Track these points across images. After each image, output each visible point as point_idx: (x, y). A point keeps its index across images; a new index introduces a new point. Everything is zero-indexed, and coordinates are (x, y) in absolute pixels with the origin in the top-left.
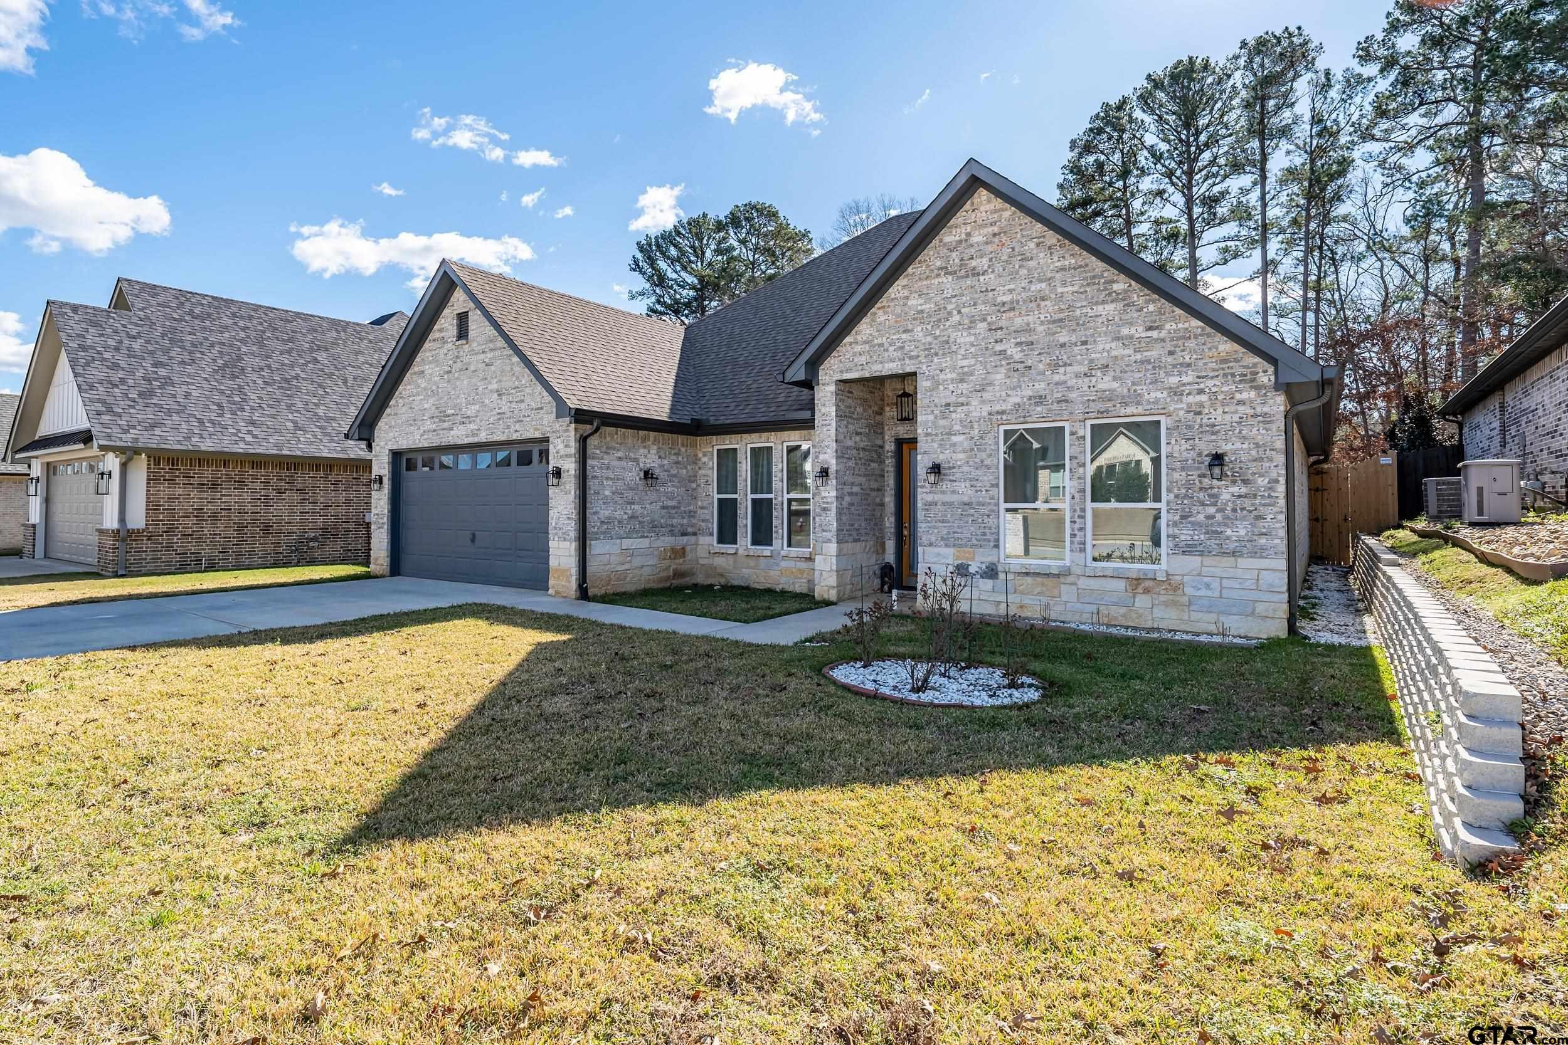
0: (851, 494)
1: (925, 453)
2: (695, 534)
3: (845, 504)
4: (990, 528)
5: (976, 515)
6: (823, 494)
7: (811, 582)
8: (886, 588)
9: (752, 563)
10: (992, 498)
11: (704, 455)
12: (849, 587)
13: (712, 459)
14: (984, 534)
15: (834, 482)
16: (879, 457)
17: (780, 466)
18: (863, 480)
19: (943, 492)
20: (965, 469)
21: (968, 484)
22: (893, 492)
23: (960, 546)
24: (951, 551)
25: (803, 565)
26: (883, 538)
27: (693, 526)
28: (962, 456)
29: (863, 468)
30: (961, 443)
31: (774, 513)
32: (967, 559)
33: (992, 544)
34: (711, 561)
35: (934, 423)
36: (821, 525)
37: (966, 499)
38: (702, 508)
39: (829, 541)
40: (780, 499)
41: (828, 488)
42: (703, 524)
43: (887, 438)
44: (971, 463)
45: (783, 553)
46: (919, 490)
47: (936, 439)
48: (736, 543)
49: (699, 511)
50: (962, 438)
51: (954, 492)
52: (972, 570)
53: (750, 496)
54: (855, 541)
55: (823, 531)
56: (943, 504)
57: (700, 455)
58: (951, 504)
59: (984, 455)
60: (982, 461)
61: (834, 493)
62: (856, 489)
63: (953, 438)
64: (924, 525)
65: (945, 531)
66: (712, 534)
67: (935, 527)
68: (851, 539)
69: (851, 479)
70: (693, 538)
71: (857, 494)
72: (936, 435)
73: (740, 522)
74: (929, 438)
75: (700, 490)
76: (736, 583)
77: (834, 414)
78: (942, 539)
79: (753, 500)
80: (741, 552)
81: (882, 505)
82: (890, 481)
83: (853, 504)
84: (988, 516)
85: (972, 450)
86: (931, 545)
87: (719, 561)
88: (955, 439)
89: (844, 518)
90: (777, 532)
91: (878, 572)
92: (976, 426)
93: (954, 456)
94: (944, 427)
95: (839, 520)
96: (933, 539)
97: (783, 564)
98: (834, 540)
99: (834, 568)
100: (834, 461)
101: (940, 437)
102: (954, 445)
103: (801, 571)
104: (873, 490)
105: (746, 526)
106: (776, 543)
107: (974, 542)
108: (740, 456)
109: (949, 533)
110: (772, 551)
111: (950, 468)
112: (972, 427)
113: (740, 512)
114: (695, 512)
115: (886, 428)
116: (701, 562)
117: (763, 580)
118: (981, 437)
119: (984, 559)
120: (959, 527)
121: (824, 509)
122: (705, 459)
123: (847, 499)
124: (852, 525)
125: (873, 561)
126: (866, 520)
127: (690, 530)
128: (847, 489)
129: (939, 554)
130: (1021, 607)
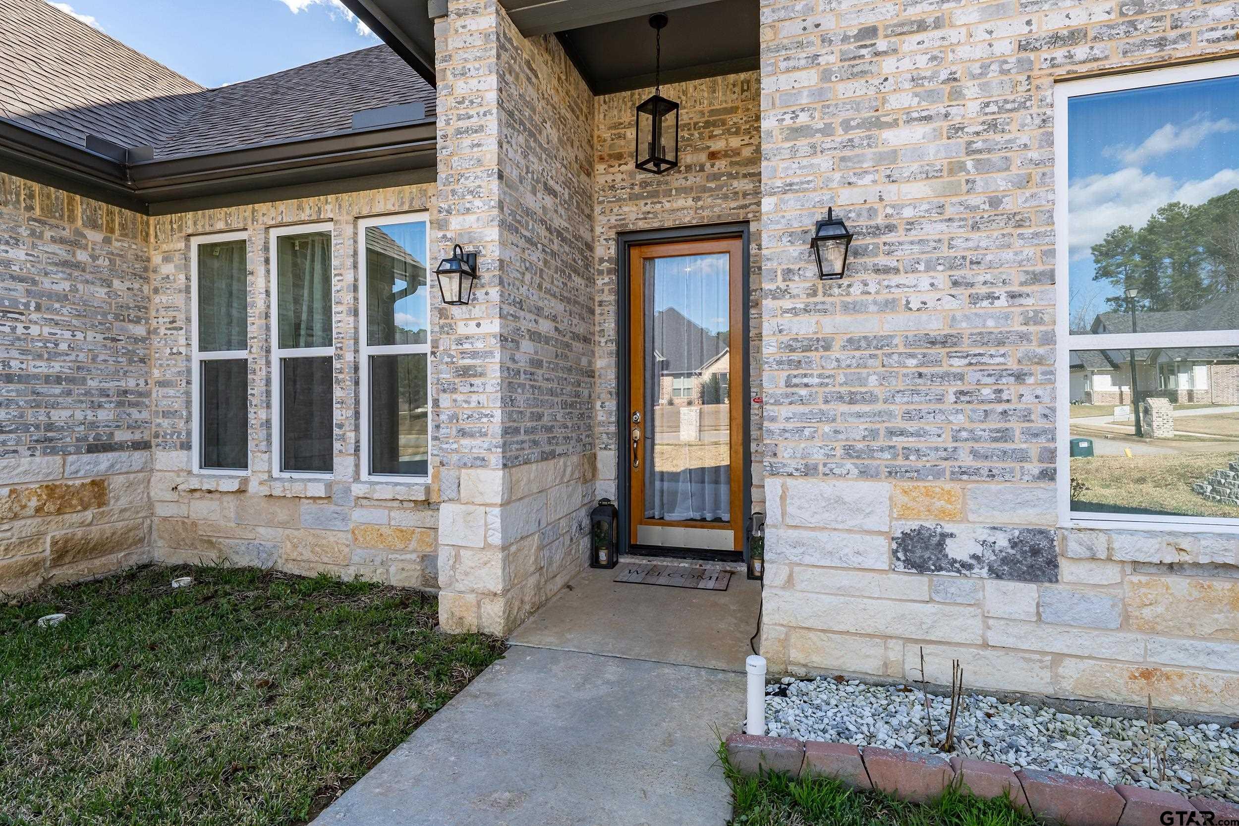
0: (535, 336)
1: (788, 188)
2: (143, 446)
3: (523, 363)
4: (1026, 417)
5: (972, 376)
6: (462, 329)
7: (428, 560)
8: (603, 556)
9: (282, 513)
10: (1035, 319)
11: (167, 259)
12: (532, 581)
13: (187, 267)
14: (1004, 435)
15: (494, 293)
16: (587, 266)
17: (349, 277)
18: (559, 307)
19: (848, 308)
20: (933, 230)
21: (942, 278)
22: (613, 347)
23: (918, 474)
24: (883, 489)
25: (408, 519)
26: (592, 445)
27: (133, 427)
28: (919, 190)
29: (559, 280)
30: (917, 152)
31: (338, 393)
32: (943, 514)
33: (1034, 468)
34: (183, 510)
35: (819, 94)
36: (454, 418)
37: (935, 326)
38: (162, 384)
39: (481, 462)
40: (349, 357)
41: (477, 311)
42: (166, 423)
43: (598, 230)
44: (950, 212)
45: (358, 490)
46: (768, 304)
47: (828, 142)
48: (245, 466)
49: (157, 393)
50: (919, 131)
51: (889, 305)
52: (957, 550)
53: (278, 354)
54: (546, 457)
55: (463, 433)
56: (853, 343)
57: (157, 259)
58: (881, 343)
59: (1000, 182)
60: (994, 202)
61: (494, 326)
62: (545, 327)
63: (889, 135)
64: (784, 411)
65: (861, 427)
66: (187, 446)
67: (823, 418)
68: (536, 453)
69: (535, 298)
70: (138, 457)
71: (547, 340)
72: (827, 131)
73: (256, 415)
74: (803, 144)
75: (155, 341)
76: (243, 561)
77: (492, 96)
78: (850, 452)
79: (286, 363)
80: (253, 487)
81: (591, 374)
82: (608, 323)
83: (538, 364)
84: (1019, 377)
85: (956, 168)
86: (809, 471)
87: (201, 509)
88: (893, 138)
89: (521, 398)
90: (343, 438)
91: (586, 522)
92: (971, 90)
93: (892, 192)
94: (857, 105)
95: (508, 402)
96: (818, 456)
97: (358, 515)
98: (495, 458)
99: (496, 539)
100: (492, 234)
101: (840, 136)
102: (893, 155)
103: (404, 534)
104: (576, 337)
105: (268, 423)
106: (343, 464)
107: (966, 460)
108: (254, 259)
109: (873, 434)
110: (329, 486)
111: (876, 231)
112: (956, 95)
113: (255, 391)
114: (148, 394)
115: (598, 209)
116: (162, 511)
117: (307, 555)
118: (993, 126)
119: (1000, 518)
120: (908, 416)
121: (465, 372)
122: (167, 269)
123: (527, 346)
124: (540, 417)
125: (577, 500)
126: (565, 405)
127: (120, 436)
128: (527, 323)
129: (839, 500)
130: (1147, 675)
